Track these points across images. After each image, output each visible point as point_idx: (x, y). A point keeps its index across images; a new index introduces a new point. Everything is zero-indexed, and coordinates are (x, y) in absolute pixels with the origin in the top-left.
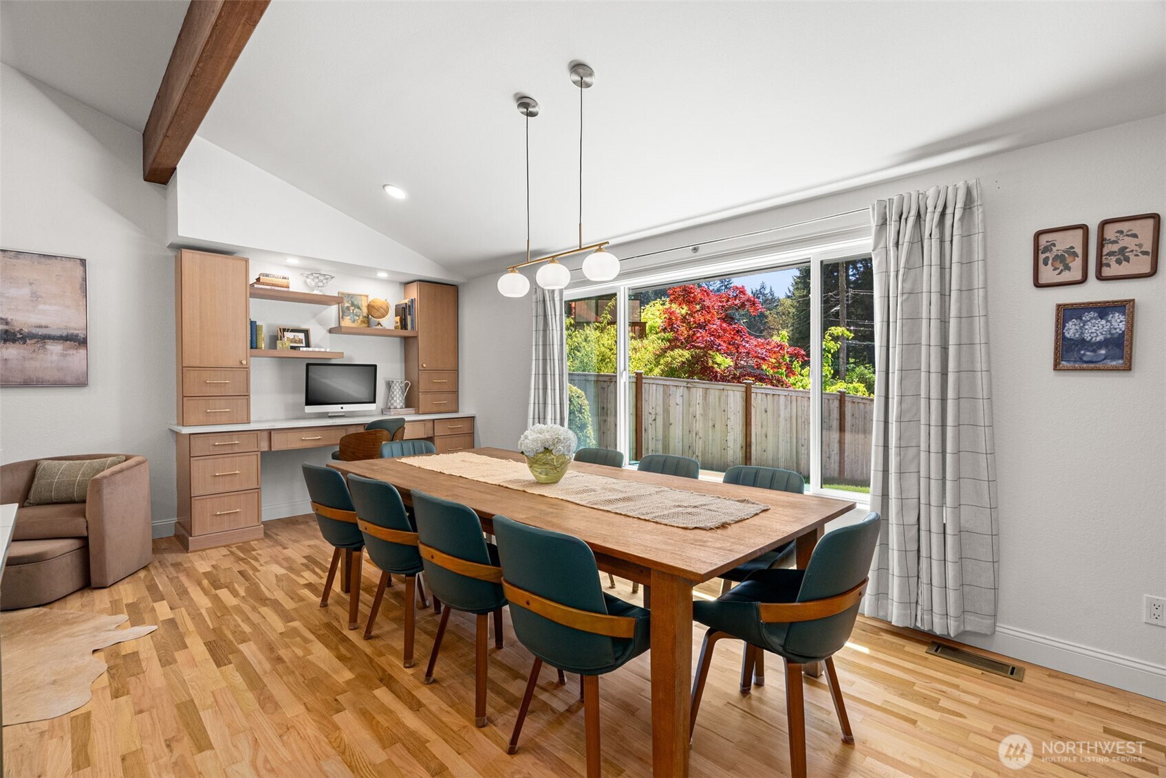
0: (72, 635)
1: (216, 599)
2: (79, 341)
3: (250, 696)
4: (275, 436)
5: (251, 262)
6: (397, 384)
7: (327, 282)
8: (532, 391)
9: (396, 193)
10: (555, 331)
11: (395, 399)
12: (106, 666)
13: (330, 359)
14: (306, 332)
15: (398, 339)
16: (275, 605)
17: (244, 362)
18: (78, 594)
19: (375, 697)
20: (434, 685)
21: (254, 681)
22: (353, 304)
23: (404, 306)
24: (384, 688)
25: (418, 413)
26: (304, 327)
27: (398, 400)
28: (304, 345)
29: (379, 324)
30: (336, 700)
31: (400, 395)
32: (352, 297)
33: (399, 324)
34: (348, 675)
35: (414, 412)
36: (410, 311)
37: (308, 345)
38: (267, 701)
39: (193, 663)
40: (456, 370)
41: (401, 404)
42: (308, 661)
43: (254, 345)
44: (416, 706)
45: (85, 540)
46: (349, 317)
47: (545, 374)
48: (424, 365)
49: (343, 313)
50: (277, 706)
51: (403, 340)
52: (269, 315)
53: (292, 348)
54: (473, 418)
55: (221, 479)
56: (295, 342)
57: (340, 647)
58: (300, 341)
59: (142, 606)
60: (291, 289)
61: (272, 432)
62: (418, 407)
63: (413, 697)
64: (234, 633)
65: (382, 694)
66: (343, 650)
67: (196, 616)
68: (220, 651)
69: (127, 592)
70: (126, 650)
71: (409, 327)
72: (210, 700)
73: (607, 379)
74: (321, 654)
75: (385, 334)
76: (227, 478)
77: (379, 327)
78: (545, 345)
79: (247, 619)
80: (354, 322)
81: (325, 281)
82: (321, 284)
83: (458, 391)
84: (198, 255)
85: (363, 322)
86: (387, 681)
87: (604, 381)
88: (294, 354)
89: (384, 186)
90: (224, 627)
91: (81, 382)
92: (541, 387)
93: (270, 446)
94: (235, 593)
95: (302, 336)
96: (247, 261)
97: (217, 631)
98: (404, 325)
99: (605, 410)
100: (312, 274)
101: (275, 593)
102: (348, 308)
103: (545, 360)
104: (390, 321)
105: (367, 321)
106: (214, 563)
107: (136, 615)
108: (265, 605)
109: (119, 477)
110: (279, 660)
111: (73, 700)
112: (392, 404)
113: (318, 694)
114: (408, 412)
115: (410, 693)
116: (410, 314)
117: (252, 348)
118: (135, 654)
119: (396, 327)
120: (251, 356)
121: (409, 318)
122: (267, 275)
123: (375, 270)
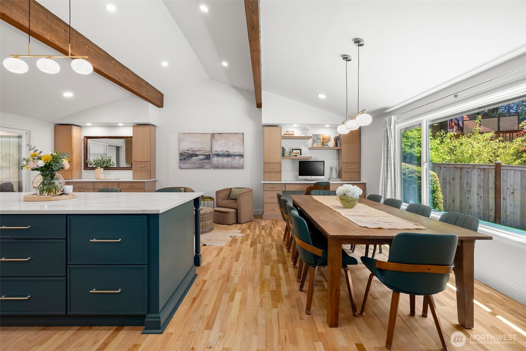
0: (229, 232)
1: (260, 232)
2: (242, 156)
3: (252, 255)
4: (287, 186)
5: (282, 128)
6: (334, 169)
7: (307, 131)
8: (382, 172)
9: (322, 96)
10: (392, 144)
11: (333, 174)
12: (231, 240)
13: (309, 159)
14: (300, 150)
15: (336, 150)
16: (272, 237)
17: (280, 161)
18: (235, 224)
19: (278, 265)
20: (296, 269)
21: (255, 253)
22: (318, 138)
23: (337, 137)
24: (282, 264)
25: (342, 181)
26: (300, 148)
27: (335, 175)
28: (300, 154)
29: (327, 145)
30: (269, 263)
31: (335, 173)
32: (317, 136)
33: (335, 144)
34: (276, 258)
35: (340, 180)
36: (339, 139)
37: (301, 154)
38: (254, 257)
39: (246, 245)
40: (360, 163)
41: (335, 177)
42: (270, 252)
43: (283, 155)
44: (286, 270)
45: (237, 210)
46: (316, 143)
47: (387, 164)
48: (344, 161)
49: (314, 142)
50: (256, 259)
51: (338, 151)
52: (288, 145)
53: (295, 156)
54: (365, 183)
55: (271, 198)
56: (297, 154)
57: (280, 252)
58: (298, 153)
59: (245, 230)
60: (295, 135)
61: (286, 184)
62: (342, 178)
63: (287, 269)
64: (259, 241)
65: (280, 266)
66: (280, 253)
67: (254, 235)
68: (253, 244)
69: (244, 226)
70: (236, 238)
71: (339, 145)
72: (244, 253)
73: (470, 167)
74: (274, 252)
75: (330, 149)
76: (273, 198)
77: (327, 146)
78: (387, 151)
79: (264, 239)
80: (318, 145)
81: (306, 131)
82: (305, 132)
83: (360, 172)
84: (268, 128)
85: (321, 144)
86: (284, 263)
87: (469, 168)
88: (295, 158)
89: (318, 94)
90: (257, 239)
91: (242, 168)
92: (385, 170)
93: (285, 190)
94: (265, 232)
95: (299, 151)
96: (281, 128)
97: (256, 240)
98: (337, 145)
99: (469, 185)
100: (301, 129)
101: (275, 234)
102: (316, 140)
103: (387, 158)
104: (331, 144)
105: (323, 144)
106: (266, 223)
107: (243, 231)
108: (270, 237)
109: (244, 194)
110: (264, 250)
111: (223, 244)
112: (332, 176)
113: (266, 260)
114: (338, 180)
115: (287, 268)
116: (339, 140)
117: (283, 156)
118: (237, 239)
119: (334, 146)
120: (282, 159)
121: (338, 142)
122: (287, 132)
123: (324, 125)
